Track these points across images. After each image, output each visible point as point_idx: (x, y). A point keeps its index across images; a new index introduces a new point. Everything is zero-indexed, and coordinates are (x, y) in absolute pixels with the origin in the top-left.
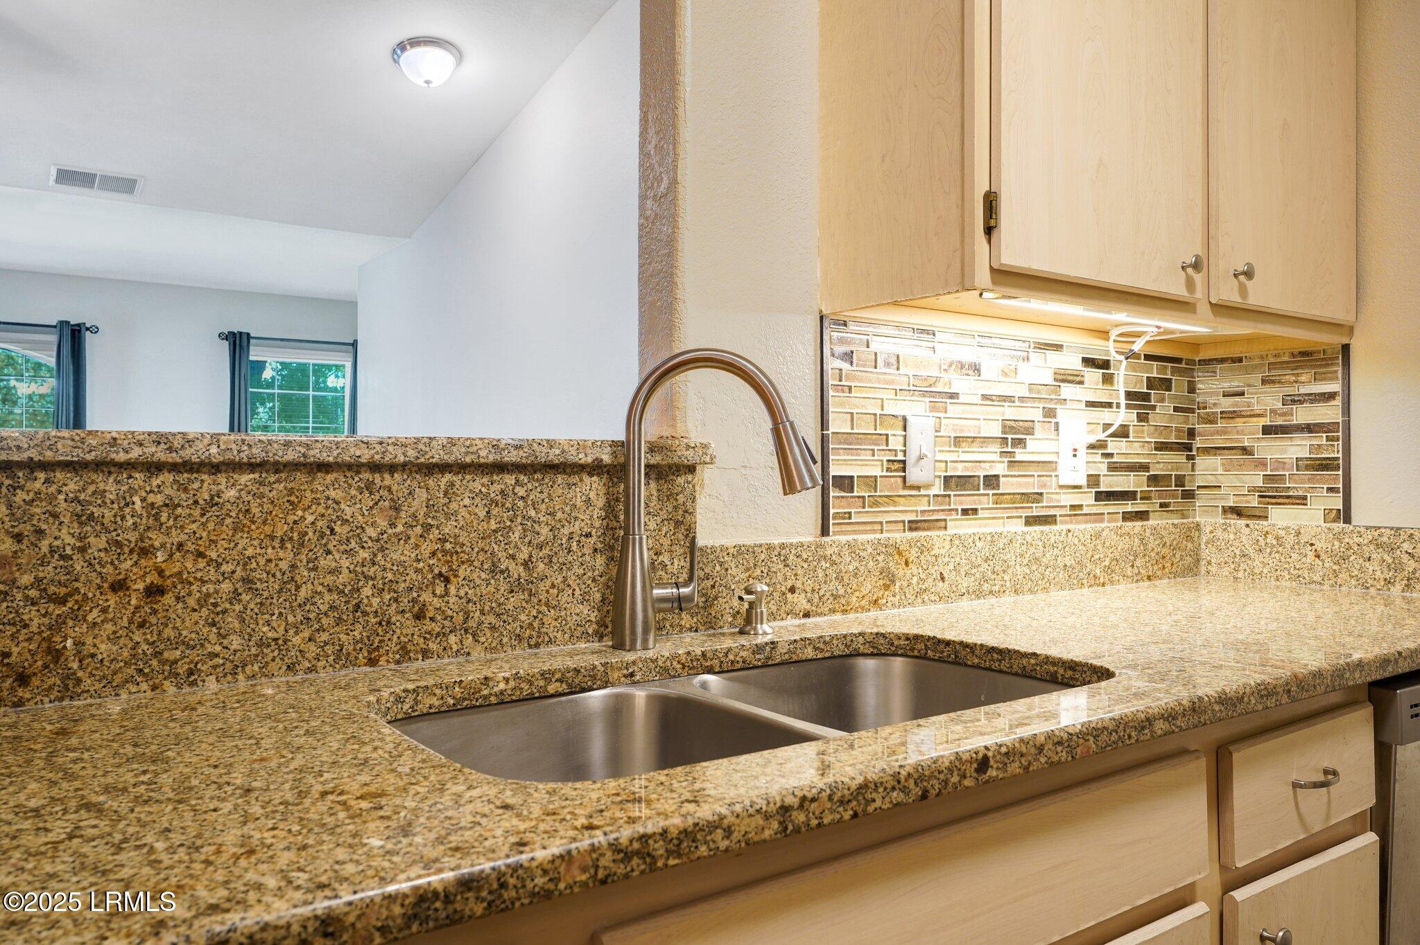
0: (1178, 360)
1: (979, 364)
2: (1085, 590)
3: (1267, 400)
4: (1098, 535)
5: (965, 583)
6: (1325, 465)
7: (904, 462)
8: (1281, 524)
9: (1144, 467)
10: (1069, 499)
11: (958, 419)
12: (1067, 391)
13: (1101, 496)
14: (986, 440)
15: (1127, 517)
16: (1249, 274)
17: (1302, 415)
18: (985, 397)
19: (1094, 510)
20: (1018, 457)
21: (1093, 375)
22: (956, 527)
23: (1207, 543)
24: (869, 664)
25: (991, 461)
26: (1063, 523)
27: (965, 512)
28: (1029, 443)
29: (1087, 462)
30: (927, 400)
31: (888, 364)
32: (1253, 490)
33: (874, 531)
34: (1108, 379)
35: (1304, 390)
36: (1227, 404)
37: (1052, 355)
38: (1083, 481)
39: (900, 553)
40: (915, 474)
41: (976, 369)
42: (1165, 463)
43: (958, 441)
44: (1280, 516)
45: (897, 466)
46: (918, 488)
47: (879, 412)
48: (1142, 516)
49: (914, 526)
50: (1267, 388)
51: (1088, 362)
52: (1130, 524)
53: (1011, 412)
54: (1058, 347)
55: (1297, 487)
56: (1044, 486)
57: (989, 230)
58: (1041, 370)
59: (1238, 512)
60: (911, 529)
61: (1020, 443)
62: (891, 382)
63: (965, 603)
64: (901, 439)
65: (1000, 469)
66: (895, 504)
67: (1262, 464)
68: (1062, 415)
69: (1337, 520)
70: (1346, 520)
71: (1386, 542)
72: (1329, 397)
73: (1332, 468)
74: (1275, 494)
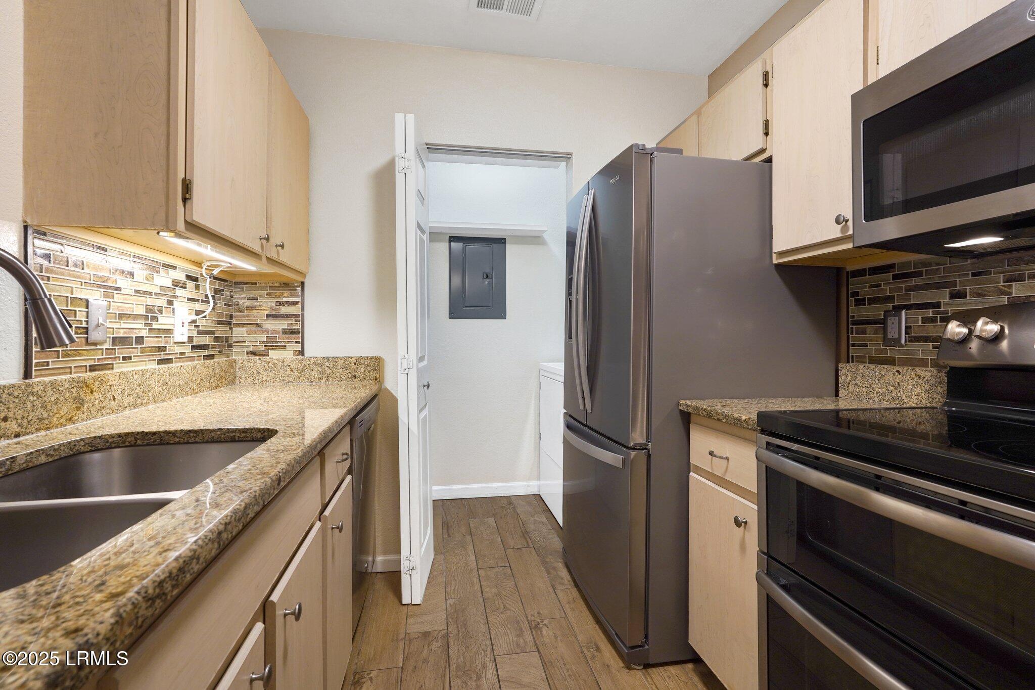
0: (225, 281)
1: (133, 272)
2: (189, 397)
3: (268, 304)
4: (195, 368)
5: (127, 401)
6: (294, 332)
7: (87, 328)
8: (275, 358)
9: (212, 333)
10: (178, 349)
11: (120, 303)
12: (179, 292)
13: (194, 347)
14: (136, 317)
15: (207, 357)
16: (282, 246)
17: (284, 310)
18: (136, 291)
19: (191, 355)
20: (154, 327)
21: (191, 285)
22: (119, 368)
23: (239, 368)
24: (97, 456)
25: (139, 328)
26: (176, 362)
27: (124, 358)
28: (160, 319)
29: (189, 330)
30: (102, 290)
31: (76, 265)
32: (261, 343)
33: (65, 373)
34: (198, 287)
35: (285, 299)
36: (248, 303)
37: (171, 271)
38: (186, 340)
39: (87, 386)
40: (94, 336)
41: (132, 275)
42: (221, 330)
43: (121, 316)
44: (274, 354)
45: (82, 331)
46: (96, 345)
47: (69, 295)
48: (211, 357)
49: (93, 368)
50: (267, 298)
51: (188, 277)
52: (208, 361)
53: (149, 301)
54: (174, 268)
55: (281, 341)
56: (167, 342)
57: (185, 200)
58: (164, 279)
59: (254, 353)
60: (91, 370)
61: (155, 319)
62: (78, 277)
63: (127, 412)
64: (85, 314)
65: (144, 333)
66: (80, 355)
67: (266, 331)
68: (176, 304)
69: (299, 354)
70: (303, 355)
71: (319, 363)
72: (296, 303)
73: (296, 333)
74: (272, 345)
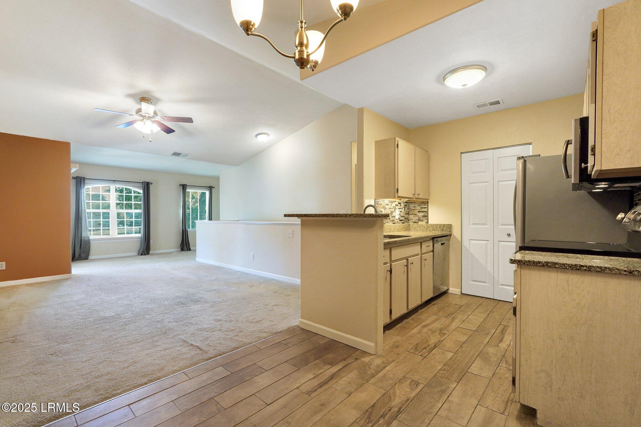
0: (408, 202)
2: (399, 232)
3: (418, 208)
4: (400, 225)
6: (426, 216)
9: (404, 217)
10: (397, 221)
12: (397, 207)
13: (400, 220)
15: (403, 223)
16: (419, 195)
17: (423, 210)
18: (389, 208)
19: (399, 222)
21: (399, 205)
22: (386, 224)
23: (411, 226)
26: (396, 224)
28: (393, 214)
29: (399, 216)
32: (417, 219)
34: (401, 205)
35: (423, 207)
36: (413, 208)
38: (398, 218)
41: (388, 204)
42: (406, 216)
44: (420, 223)
47: (379, 210)
48: (404, 223)
50: (418, 206)
51: (399, 203)
53: (391, 210)
54: (396, 201)
55: (422, 219)
56: (395, 219)
57: (397, 192)
58: (394, 205)
59: (415, 222)
62: (381, 207)
65: (390, 217)
67: (418, 216)
68: (396, 210)
69: (427, 223)
70: (428, 223)
71: (432, 226)
72: (426, 208)
73: (426, 217)
74: (419, 220)
